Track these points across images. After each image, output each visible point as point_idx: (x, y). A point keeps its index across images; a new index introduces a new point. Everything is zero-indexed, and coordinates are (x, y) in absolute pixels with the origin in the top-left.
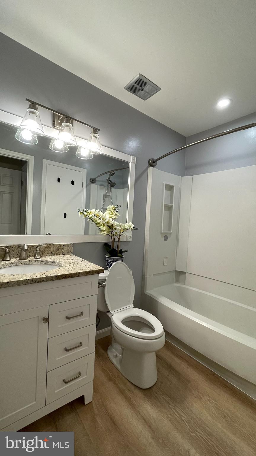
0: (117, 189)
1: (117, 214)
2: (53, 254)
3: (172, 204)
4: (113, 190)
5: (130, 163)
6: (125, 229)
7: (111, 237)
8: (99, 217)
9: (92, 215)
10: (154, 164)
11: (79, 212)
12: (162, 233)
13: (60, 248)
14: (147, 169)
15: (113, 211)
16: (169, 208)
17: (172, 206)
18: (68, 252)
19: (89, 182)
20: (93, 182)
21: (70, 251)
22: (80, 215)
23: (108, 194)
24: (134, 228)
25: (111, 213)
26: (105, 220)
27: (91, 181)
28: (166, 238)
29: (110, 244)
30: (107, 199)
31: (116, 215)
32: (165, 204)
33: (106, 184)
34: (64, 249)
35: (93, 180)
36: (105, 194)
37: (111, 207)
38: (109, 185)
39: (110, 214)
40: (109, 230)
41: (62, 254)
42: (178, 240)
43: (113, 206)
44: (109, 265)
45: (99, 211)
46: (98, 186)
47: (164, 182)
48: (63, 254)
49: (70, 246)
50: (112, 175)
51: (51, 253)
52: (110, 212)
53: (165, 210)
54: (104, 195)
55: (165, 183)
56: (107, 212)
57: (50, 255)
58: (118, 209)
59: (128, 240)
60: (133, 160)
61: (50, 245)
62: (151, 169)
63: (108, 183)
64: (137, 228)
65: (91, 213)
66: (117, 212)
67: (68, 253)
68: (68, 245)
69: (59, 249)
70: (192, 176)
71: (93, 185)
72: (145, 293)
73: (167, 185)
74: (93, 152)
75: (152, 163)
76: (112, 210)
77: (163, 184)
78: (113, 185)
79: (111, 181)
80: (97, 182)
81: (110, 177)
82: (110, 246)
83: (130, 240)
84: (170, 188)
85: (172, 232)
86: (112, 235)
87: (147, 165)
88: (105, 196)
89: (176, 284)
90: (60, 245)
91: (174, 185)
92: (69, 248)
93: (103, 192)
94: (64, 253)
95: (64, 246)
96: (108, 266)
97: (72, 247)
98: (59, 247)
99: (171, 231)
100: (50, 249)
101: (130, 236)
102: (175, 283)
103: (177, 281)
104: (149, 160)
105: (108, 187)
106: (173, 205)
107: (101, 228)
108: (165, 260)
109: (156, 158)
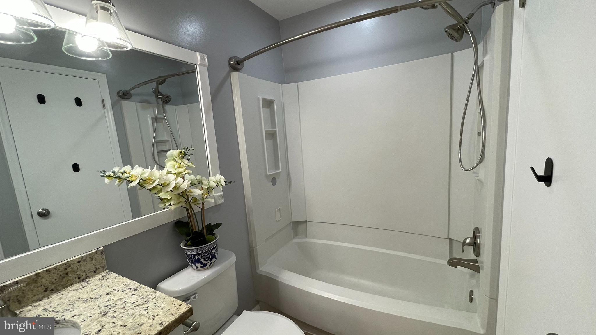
0: (175, 105)
1: (190, 165)
2: (52, 290)
3: (275, 128)
4: (168, 107)
5: (198, 66)
6: (210, 190)
7: (187, 209)
8: (154, 181)
9: (137, 181)
10: (238, 67)
11: (103, 176)
12: (267, 176)
13: (68, 270)
14: (228, 76)
15: (180, 161)
16: (272, 135)
17: (276, 131)
18: (94, 270)
19: (116, 98)
20: (126, 97)
21: (98, 266)
22: (106, 180)
23: (160, 116)
24: (227, 183)
25: (177, 165)
26: (168, 185)
27: (120, 96)
28: (274, 181)
29: (186, 220)
30: (160, 126)
31: (188, 167)
32: (265, 131)
33: (153, 99)
34: (82, 268)
35: (124, 94)
36: (154, 117)
37: (174, 152)
38: (159, 100)
39: (176, 167)
40: (179, 198)
41: (78, 280)
42: (289, 179)
43: (179, 150)
44: (192, 261)
45: (152, 168)
46: (137, 103)
47: (259, 96)
48: (82, 279)
49: (96, 256)
50: (161, 83)
51: (46, 290)
52: (174, 163)
53: (266, 139)
54: (152, 119)
55: (261, 98)
56: (169, 165)
57: (44, 297)
58: (189, 154)
59: (218, 203)
60: (202, 59)
61: (36, 274)
62: (235, 75)
63: (157, 97)
64: (231, 182)
65: (134, 178)
66: (188, 160)
67: (95, 272)
68: (91, 257)
69: (67, 274)
70: (297, 83)
71: (125, 104)
72: (258, 272)
73: (263, 100)
74: (109, 45)
75: (236, 64)
76: (177, 159)
77: (258, 99)
78: (166, 100)
79: (161, 94)
80: (133, 98)
81: (158, 87)
82: (187, 223)
83: (222, 201)
84: (269, 104)
85: (281, 170)
86: (187, 205)
87: (228, 68)
88: (155, 120)
89: (296, 240)
90: (68, 265)
91: (274, 99)
92: (94, 262)
93: (148, 115)
94: (84, 276)
95: (79, 262)
96: (192, 263)
97: (104, 257)
98: (66, 269)
99: (279, 169)
100: (39, 284)
101: (220, 196)
102: (294, 238)
103: (296, 234)
104: (230, 60)
105: (158, 103)
106: (277, 129)
107: (162, 195)
108: (278, 213)
109: (241, 57)
